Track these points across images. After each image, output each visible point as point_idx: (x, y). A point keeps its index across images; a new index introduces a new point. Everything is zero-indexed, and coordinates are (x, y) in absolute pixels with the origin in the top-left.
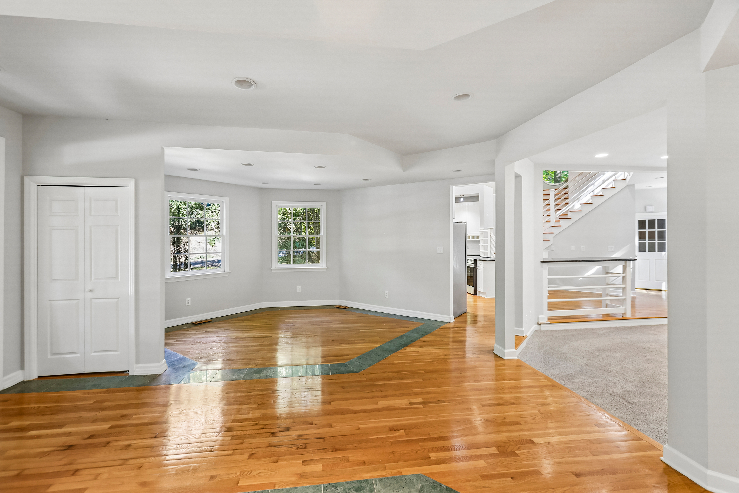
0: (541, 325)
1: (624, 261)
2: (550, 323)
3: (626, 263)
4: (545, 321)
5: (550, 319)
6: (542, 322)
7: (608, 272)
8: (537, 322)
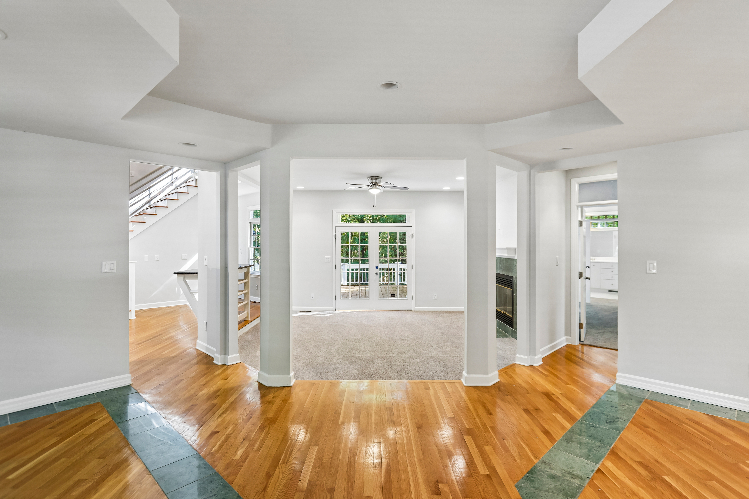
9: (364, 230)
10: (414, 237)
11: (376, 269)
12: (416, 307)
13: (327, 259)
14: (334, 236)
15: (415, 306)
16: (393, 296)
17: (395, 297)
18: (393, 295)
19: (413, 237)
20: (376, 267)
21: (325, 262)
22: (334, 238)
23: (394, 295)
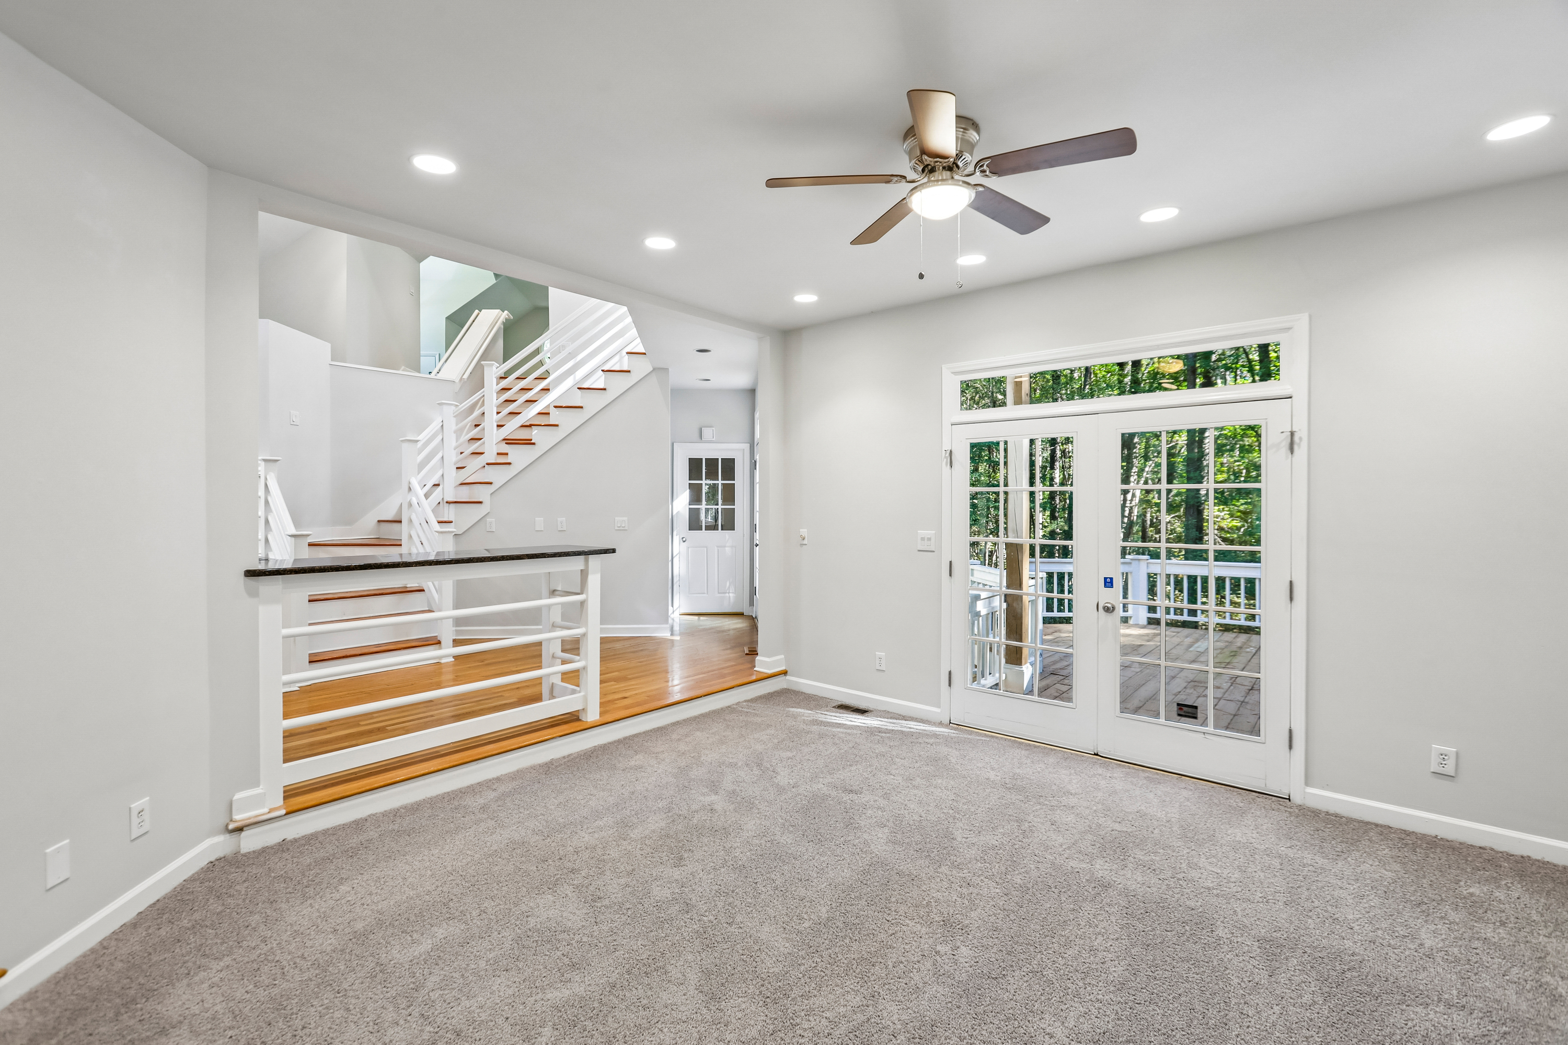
0: (245, 829)
1: (582, 557)
2: (287, 814)
3: (587, 561)
4: (266, 810)
5: (290, 793)
6: (249, 818)
7: (554, 591)
8: (223, 820)
9: (1058, 430)
10: (1301, 451)
11: (1105, 586)
12: (1310, 790)
13: (923, 539)
14: (945, 457)
15: (1307, 784)
16: (1187, 711)
17: (1196, 718)
18: (1185, 709)
19: (1296, 447)
20: (1105, 579)
21: (919, 551)
22: (947, 465)
23: (1190, 710)
